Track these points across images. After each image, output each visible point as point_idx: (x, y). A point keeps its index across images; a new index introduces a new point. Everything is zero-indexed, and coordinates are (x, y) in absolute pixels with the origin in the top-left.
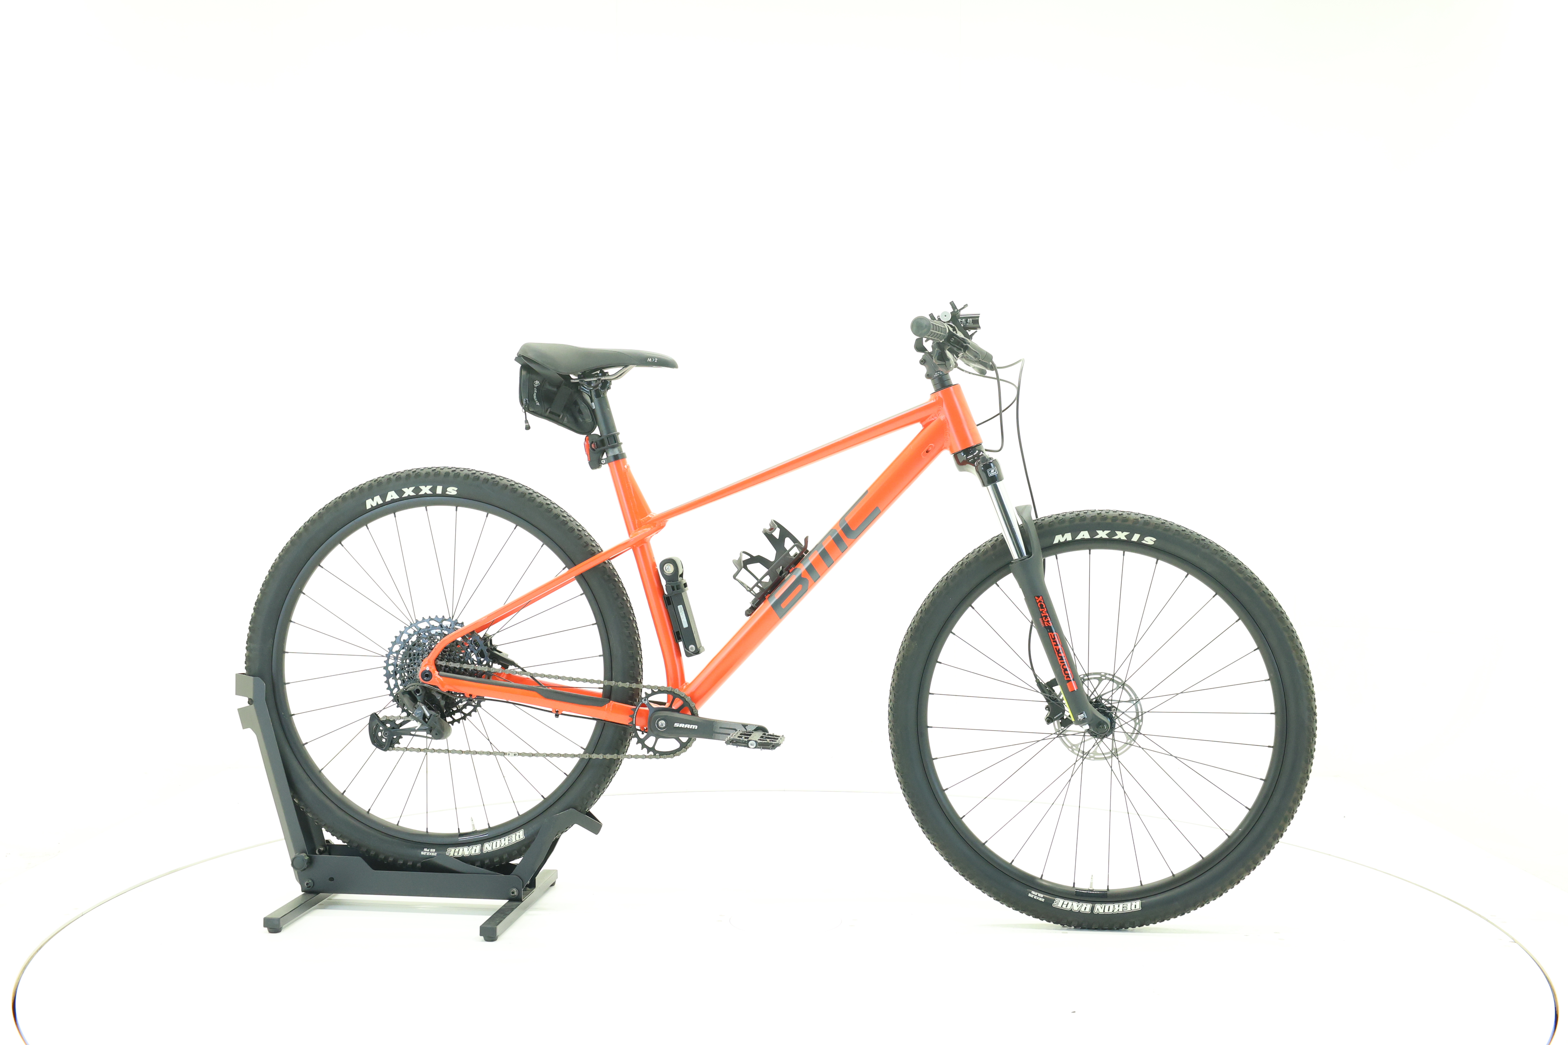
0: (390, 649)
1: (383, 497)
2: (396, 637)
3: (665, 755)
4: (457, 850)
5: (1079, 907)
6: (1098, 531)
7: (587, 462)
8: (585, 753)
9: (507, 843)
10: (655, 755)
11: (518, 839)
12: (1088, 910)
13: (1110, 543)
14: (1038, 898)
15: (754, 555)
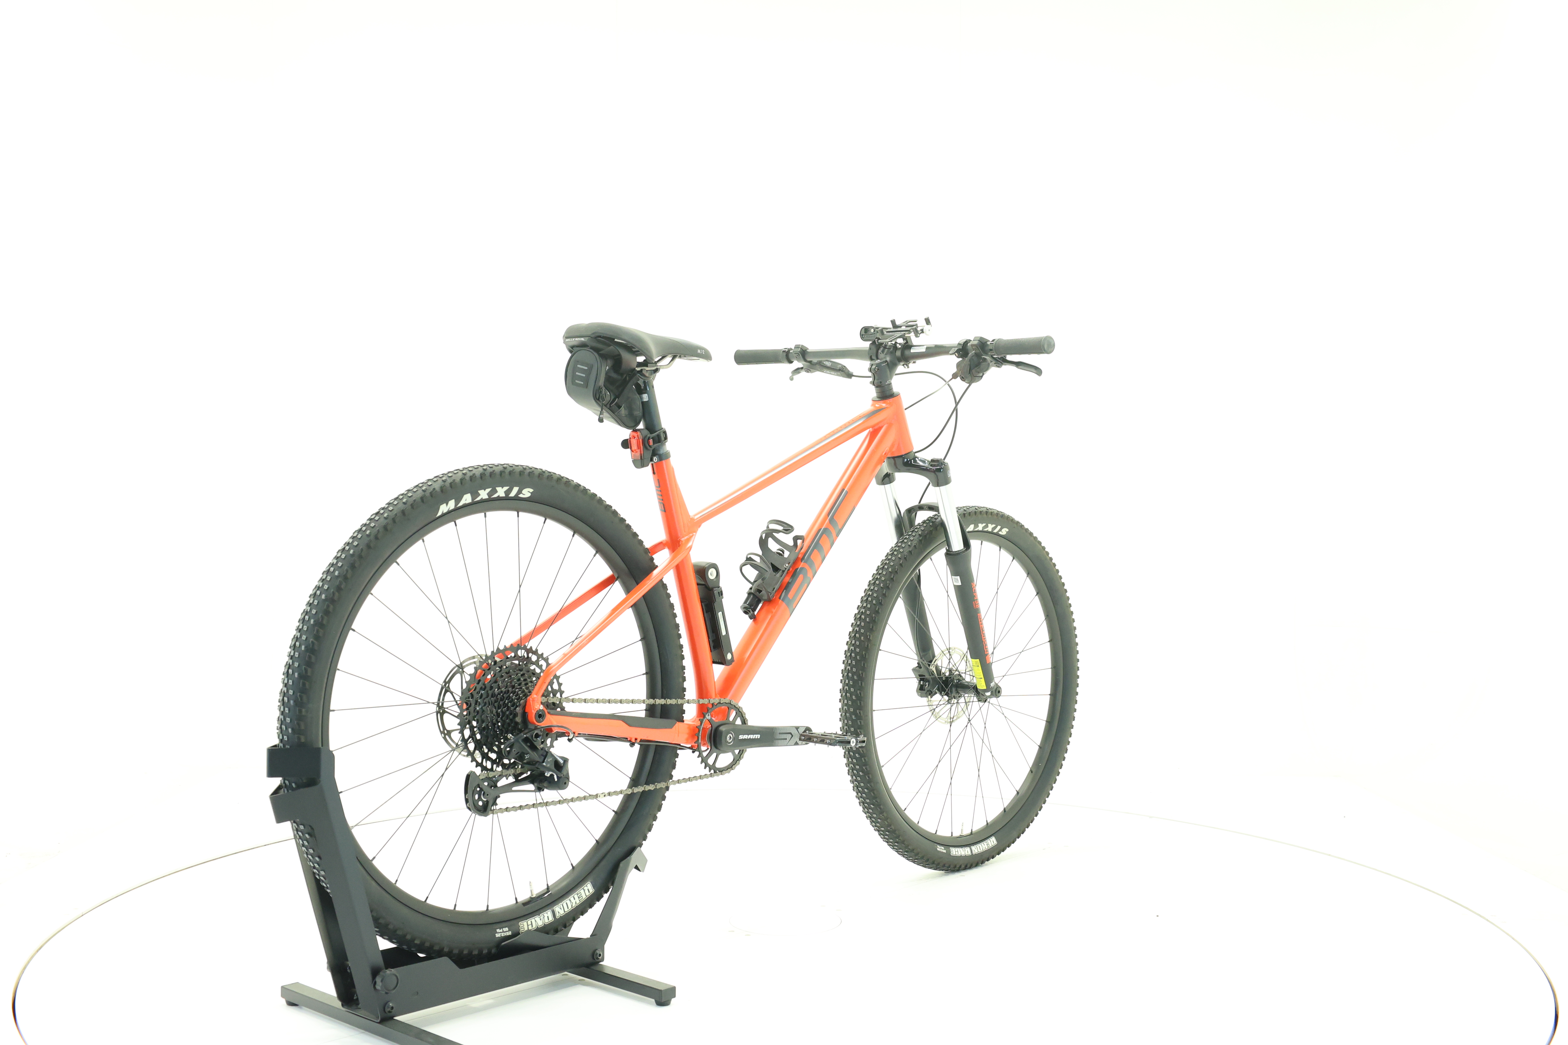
1: (458, 501)
3: (723, 771)
4: (529, 922)
5: (964, 852)
6: (978, 525)
9: (578, 902)
10: (715, 772)
11: (588, 894)
12: (970, 853)
14: (943, 851)
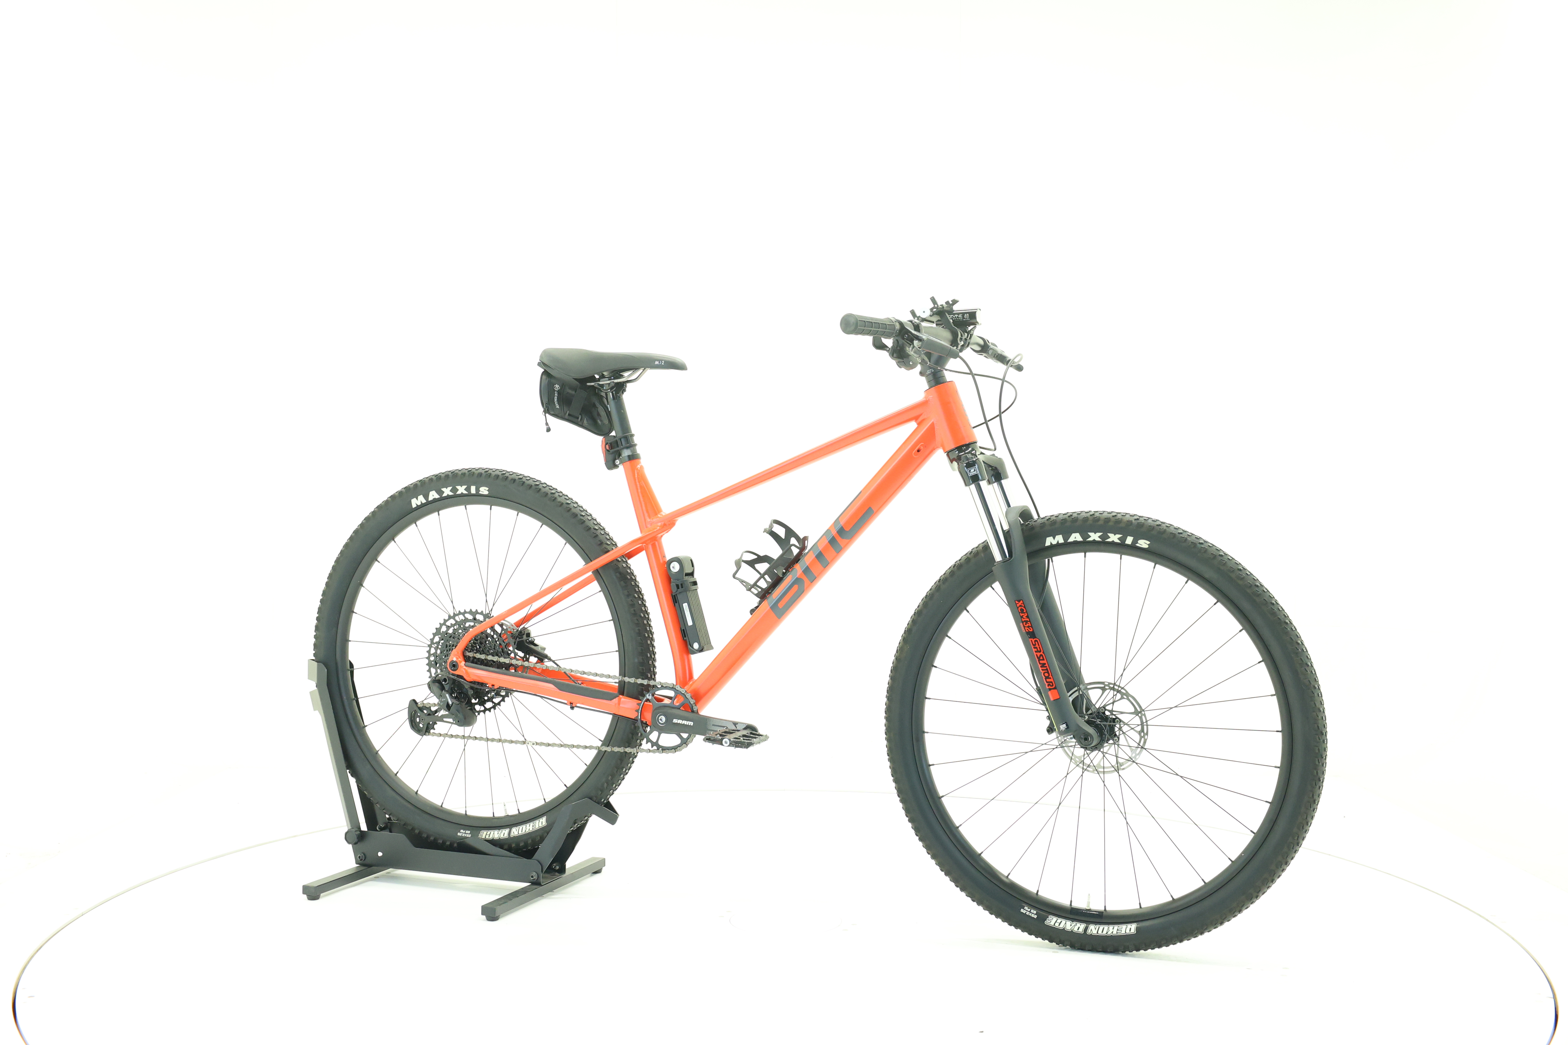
0: (432, 640)
1: (426, 496)
2: (436, 629)
3: (667, 750)
4: (489, 833)
5: (1072, 926)
6: (1090, 534)
7: (603, 462)
8: (602, 745)
9: (531, 829)
11: (540, 825)
12: (1081, 930)
13: (1103, 546)
14: (1030, 914)
15: (762, 555)
